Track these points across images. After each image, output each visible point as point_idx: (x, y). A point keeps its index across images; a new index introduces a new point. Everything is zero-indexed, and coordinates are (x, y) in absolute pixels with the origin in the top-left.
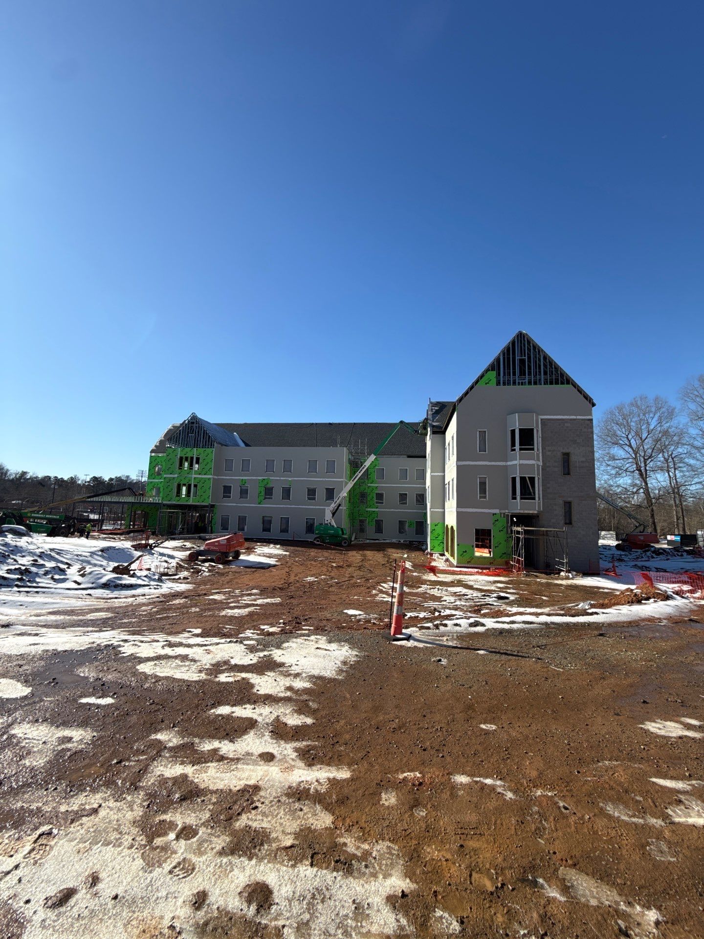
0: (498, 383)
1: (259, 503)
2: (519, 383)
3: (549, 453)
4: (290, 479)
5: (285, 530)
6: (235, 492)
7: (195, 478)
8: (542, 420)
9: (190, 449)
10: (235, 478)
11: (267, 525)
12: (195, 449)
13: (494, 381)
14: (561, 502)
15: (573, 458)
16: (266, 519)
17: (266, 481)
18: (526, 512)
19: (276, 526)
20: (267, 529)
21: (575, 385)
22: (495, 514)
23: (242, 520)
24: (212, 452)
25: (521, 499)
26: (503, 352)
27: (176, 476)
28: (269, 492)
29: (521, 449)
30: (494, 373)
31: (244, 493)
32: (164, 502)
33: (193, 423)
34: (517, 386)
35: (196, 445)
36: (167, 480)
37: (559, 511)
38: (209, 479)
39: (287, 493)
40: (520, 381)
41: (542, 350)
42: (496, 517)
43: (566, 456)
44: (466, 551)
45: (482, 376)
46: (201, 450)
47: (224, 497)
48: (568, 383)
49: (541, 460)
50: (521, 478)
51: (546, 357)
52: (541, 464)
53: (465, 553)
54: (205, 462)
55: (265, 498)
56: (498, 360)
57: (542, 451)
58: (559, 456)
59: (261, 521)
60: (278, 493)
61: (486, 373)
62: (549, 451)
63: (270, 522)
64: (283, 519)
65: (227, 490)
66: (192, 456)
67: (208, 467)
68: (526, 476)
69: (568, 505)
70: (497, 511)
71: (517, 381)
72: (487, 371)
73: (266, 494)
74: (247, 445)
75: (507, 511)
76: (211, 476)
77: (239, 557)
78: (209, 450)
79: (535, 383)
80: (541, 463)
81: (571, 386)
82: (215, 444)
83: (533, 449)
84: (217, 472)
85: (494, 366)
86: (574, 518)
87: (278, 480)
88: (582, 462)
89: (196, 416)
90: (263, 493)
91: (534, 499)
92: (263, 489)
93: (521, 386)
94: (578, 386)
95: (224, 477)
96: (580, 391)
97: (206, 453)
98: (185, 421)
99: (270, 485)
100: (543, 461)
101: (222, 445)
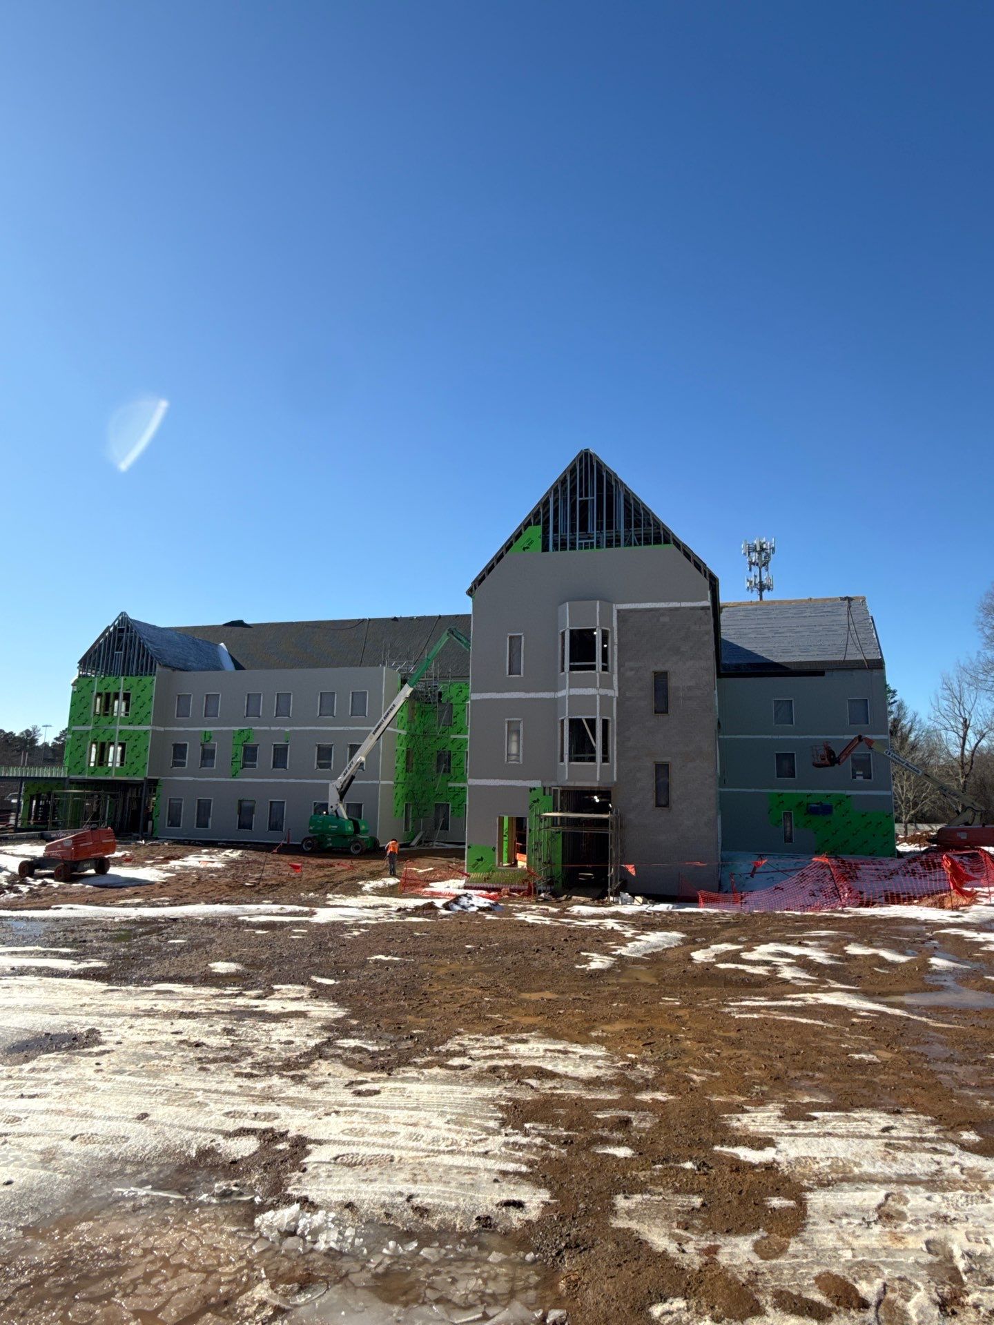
0: (545, 548)
1: (234, 776)
2: (581, 544)
3: (630, 674)
4: (287, 729)
5: (275, 826)
6: (193, 754)
7: (120, 732)
8: (619, 611)
9: (113, 678)
10: (191, 730)
11: (245, 814)
12: (122, 678)
13: (538, 543)
14: (649, 765)
15: (673, 682)
16: (245, 804)
17: (246, 733)
18: (578, 784)
19: (261, 818)
20: (245, 825)
21: (678, 544)
22: (534, 789)
23: (204, 809)
24: (151, 683)
25: (570, 760)
26: (554, 489)
27: (90, 728)
28: (250, 753)
29: (572, 668)
30: (539, 529)
31: (207, 755)
32: (72, 777)
33: (121, 631)
34: (577, 552)
35: (126, 672)
36: (77, 736)
37: (647, 782)
38: (146, 732)
39: (280, 756)
40: (583, 542)
41: (622, 482)
42: (534, 795)
43: (661, 680)
44: (482, 859)
45: (517, 536)
46: (133, 680)
47: (175, 764)
48: (667, 542)
49: (616, 687)
50: (571, 721)
51: (629, 495)
52: (617, 695)
53: (480, 863)
54: (140, 703)
55: (244, 766)
56: (545, 503)
57: (619, 670)
58: (649, 678)
59: (236, 808)
60: (265, 756)
61: (525, 529)
62: (631, 669)
63: (251, 810)
64: (274, 805)
65: (179, 751)
66: (117, 691)
67: (143, 712)
68: (583, 717)
69: (662, 770)
70: (537, 784)
71: (578, 542)
72: (527, 524)
73: (245, 758)
74: (238, 666)
75: (553, 783)
76: (149, 728)
77: (108, 869)
78: (147, 680)
79: (609, 544)
80: (614, 693)
81: (672, 546)
82: (158, 668)
83: (593, 668)
84: (161, 717)
85: (538, 517)
86: (674, 795)
87: (267, 731)
88: (690, 688)
89: (128, 618)
90: (240, 757)
91: (593, 759)
92: (241, 750)
93: (584, 551)
94: (685, 546)
95: (176, 729)
96: (688, 554)
97: (142, 684)
98: (108, 628)
99: (252, 742)
100: (619, 689)
101: (174, 669)
